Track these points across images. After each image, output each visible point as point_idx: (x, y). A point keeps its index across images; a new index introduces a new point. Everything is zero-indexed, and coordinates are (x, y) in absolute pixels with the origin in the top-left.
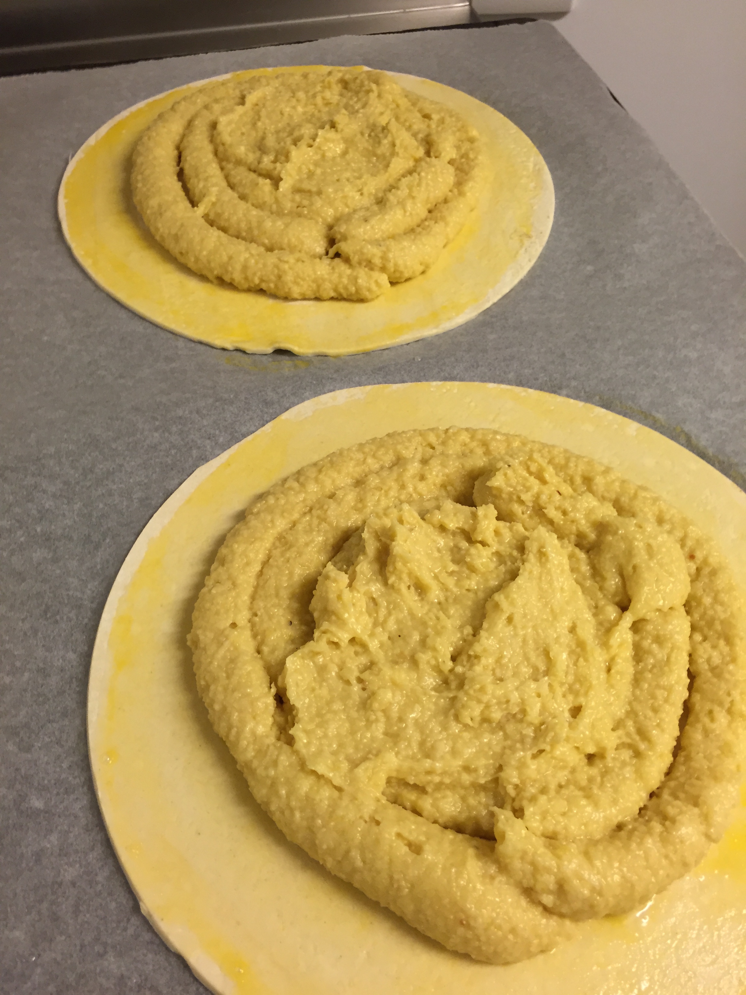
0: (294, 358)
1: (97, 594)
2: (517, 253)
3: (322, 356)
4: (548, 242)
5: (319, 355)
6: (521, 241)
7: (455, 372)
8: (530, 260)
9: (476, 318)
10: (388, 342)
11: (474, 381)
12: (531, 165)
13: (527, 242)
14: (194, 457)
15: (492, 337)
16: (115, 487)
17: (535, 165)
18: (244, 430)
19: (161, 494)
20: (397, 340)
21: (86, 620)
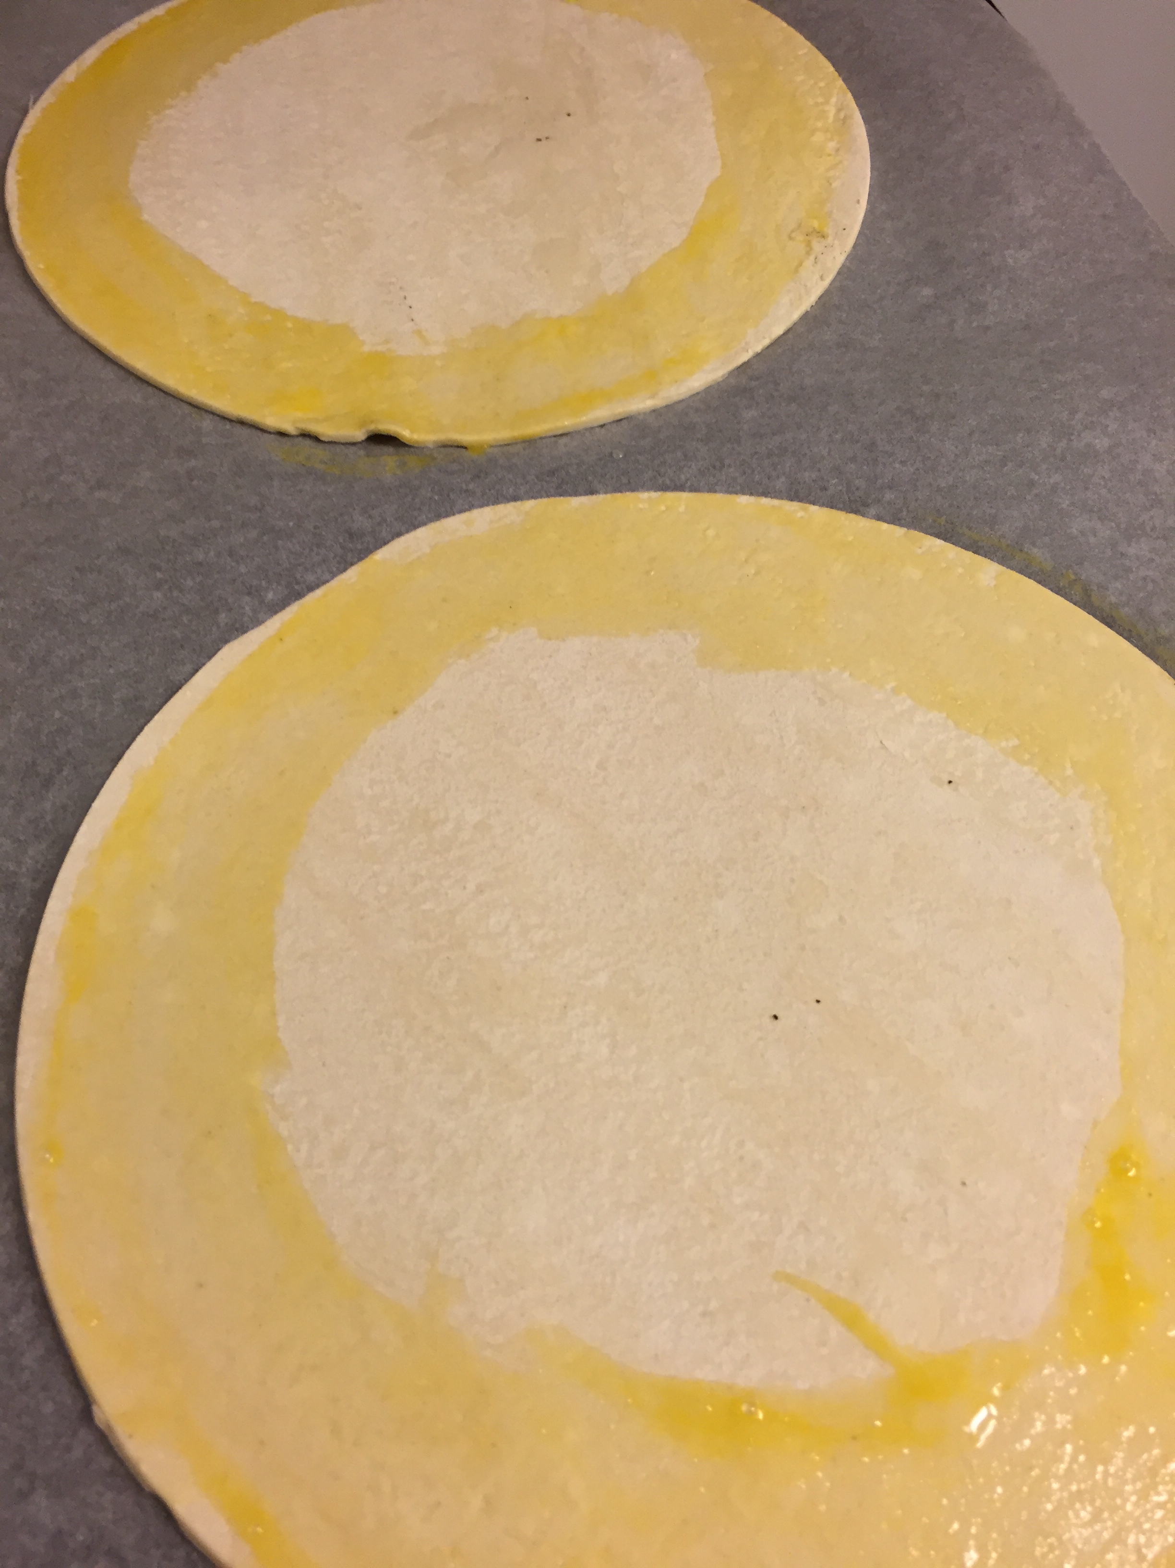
0: (402, 450)
1: (43, 866)
2: (800, 264)
3: (451, 446)
4: (855, 246)
5: (446, 446)
6: (809, 245)
7: (683, 477)
8: (822, 278)
9: (723, 381)
10: (567, 422)
11: (715, 492)
12: (832, 111)
13: (817, 246)
14: (222, 625)
15: (749, 415)
16: (82, 684)
17: (839, 110)
18: (310, 578)
19: (161, 690)
20: (584, 419)
21: (22, 911)
